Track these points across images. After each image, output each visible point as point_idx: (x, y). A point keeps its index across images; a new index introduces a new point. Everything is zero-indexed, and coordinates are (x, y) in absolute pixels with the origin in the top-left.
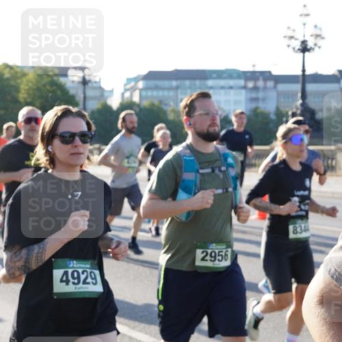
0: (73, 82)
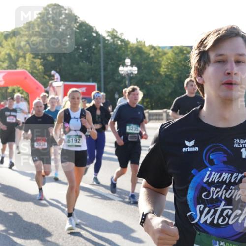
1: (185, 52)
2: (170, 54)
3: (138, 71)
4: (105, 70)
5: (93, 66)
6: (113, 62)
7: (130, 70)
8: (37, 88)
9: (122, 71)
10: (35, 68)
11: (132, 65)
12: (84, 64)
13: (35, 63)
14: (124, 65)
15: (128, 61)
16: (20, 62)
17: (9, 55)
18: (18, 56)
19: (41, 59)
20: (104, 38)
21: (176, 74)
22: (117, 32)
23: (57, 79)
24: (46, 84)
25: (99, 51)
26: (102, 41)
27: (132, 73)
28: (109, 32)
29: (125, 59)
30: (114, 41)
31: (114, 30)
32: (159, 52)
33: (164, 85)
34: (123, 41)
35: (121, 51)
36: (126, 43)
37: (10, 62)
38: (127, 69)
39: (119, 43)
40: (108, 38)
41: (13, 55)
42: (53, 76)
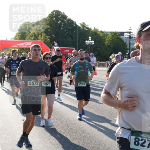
0: (126, 37)
1: (117, 34)
2: (110, 35)
3: (94, 43)
4: (79, 42)
5: (73, 40)
6: (83, 38)
7: (91, 42)
8: (47, 49)
9: (87, 42)
10: (46, 40)
11: (92, 40)
12: (69, 39)
13: (46, 38)
14: (88, 40)
15: (90, 38)
16: (39, 37)
17: (34, 33)
18: (38, 34)
19: (49, 36)
20: (79, 27)
21: (113, 45)
22: (85, 24)
23: (56, 45)
24: (51, 48)
25: (76, 33)
26: (78, 28)
27: (92, 44)
28: (81, 24)
29: (89, 37)
30: (83, 29)
31: (84, 23)
32: (105, 34)
33: (107, 50)
34: (88, 28)
35: (87, 33)
36: (89, 29)
37: (34, 37)
38: (90, 42)
39: (86, 29)
40: (81, 27)
41: (36, 34)
42: (55, 44)
